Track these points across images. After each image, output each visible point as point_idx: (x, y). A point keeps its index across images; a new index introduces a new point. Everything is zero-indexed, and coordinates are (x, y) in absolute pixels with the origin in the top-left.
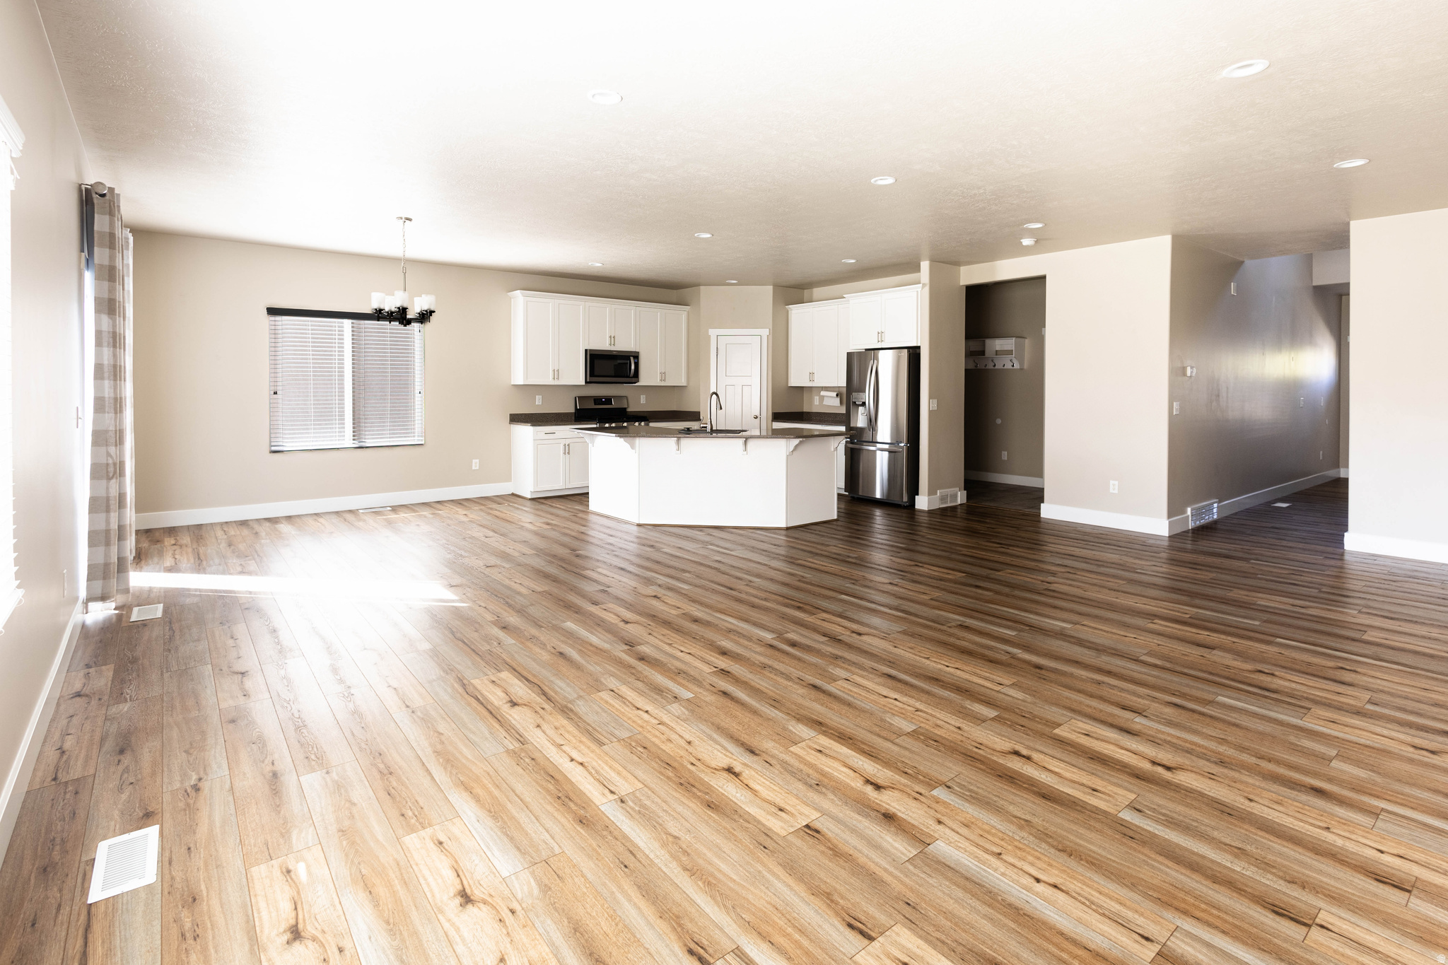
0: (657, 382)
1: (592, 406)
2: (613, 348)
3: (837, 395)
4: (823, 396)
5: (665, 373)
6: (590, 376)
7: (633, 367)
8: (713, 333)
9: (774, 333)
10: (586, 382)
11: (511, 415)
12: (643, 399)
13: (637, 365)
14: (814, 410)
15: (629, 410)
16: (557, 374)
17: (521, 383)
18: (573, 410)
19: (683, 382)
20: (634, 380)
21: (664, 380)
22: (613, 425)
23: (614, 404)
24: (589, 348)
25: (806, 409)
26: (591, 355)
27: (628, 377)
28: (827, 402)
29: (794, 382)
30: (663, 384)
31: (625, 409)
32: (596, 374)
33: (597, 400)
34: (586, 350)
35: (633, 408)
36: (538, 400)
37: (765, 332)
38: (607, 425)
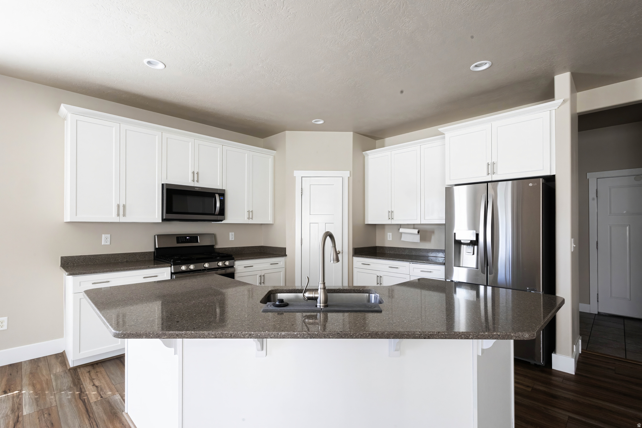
0: (245, 221)
1: (173, 244)
2: (196, 185)
3: (418, 232)
4: (401, 233)
5: (252, 212)
6: (167, 213)
7: (218, 205)
8: (298, 174)
9: (354, 174)
10: (163, 220)
11: (62, 258)
12: (231, 236)
13: (223, 203)
14: (387, 245)
15: (218, 246)
16: (122, 209)
17: (69, 221)
18: (152, 250)
19: (269, 221)
20: (219, 217)
21: (252, 218)
22: (192, 267)
23: (201, 242)
24: (164, 182)
25: (378, 244)
26: (167, 190)
27: (214, 214)
28: (405, 238)
29: (371, 219)
30: (250, 222)
31: (213, 246)
32: (174, 210)
33: (180, 238)
34: (163, 185)
35: (221, 244)
36: (105, 239)
37: (346, 174)
38: (183, 268)
